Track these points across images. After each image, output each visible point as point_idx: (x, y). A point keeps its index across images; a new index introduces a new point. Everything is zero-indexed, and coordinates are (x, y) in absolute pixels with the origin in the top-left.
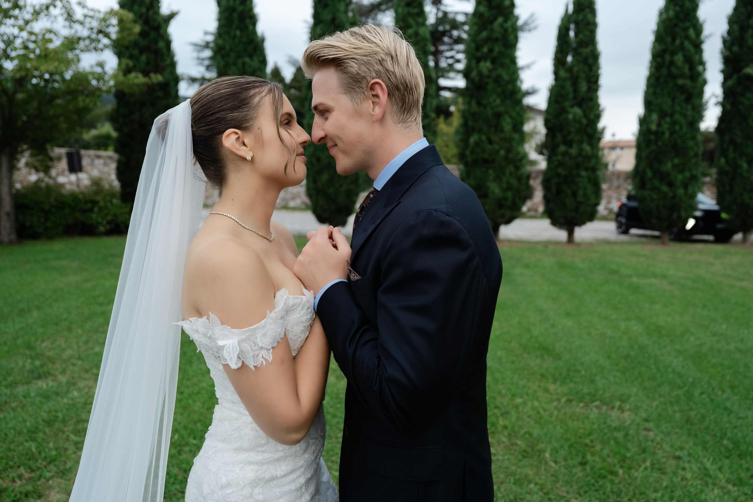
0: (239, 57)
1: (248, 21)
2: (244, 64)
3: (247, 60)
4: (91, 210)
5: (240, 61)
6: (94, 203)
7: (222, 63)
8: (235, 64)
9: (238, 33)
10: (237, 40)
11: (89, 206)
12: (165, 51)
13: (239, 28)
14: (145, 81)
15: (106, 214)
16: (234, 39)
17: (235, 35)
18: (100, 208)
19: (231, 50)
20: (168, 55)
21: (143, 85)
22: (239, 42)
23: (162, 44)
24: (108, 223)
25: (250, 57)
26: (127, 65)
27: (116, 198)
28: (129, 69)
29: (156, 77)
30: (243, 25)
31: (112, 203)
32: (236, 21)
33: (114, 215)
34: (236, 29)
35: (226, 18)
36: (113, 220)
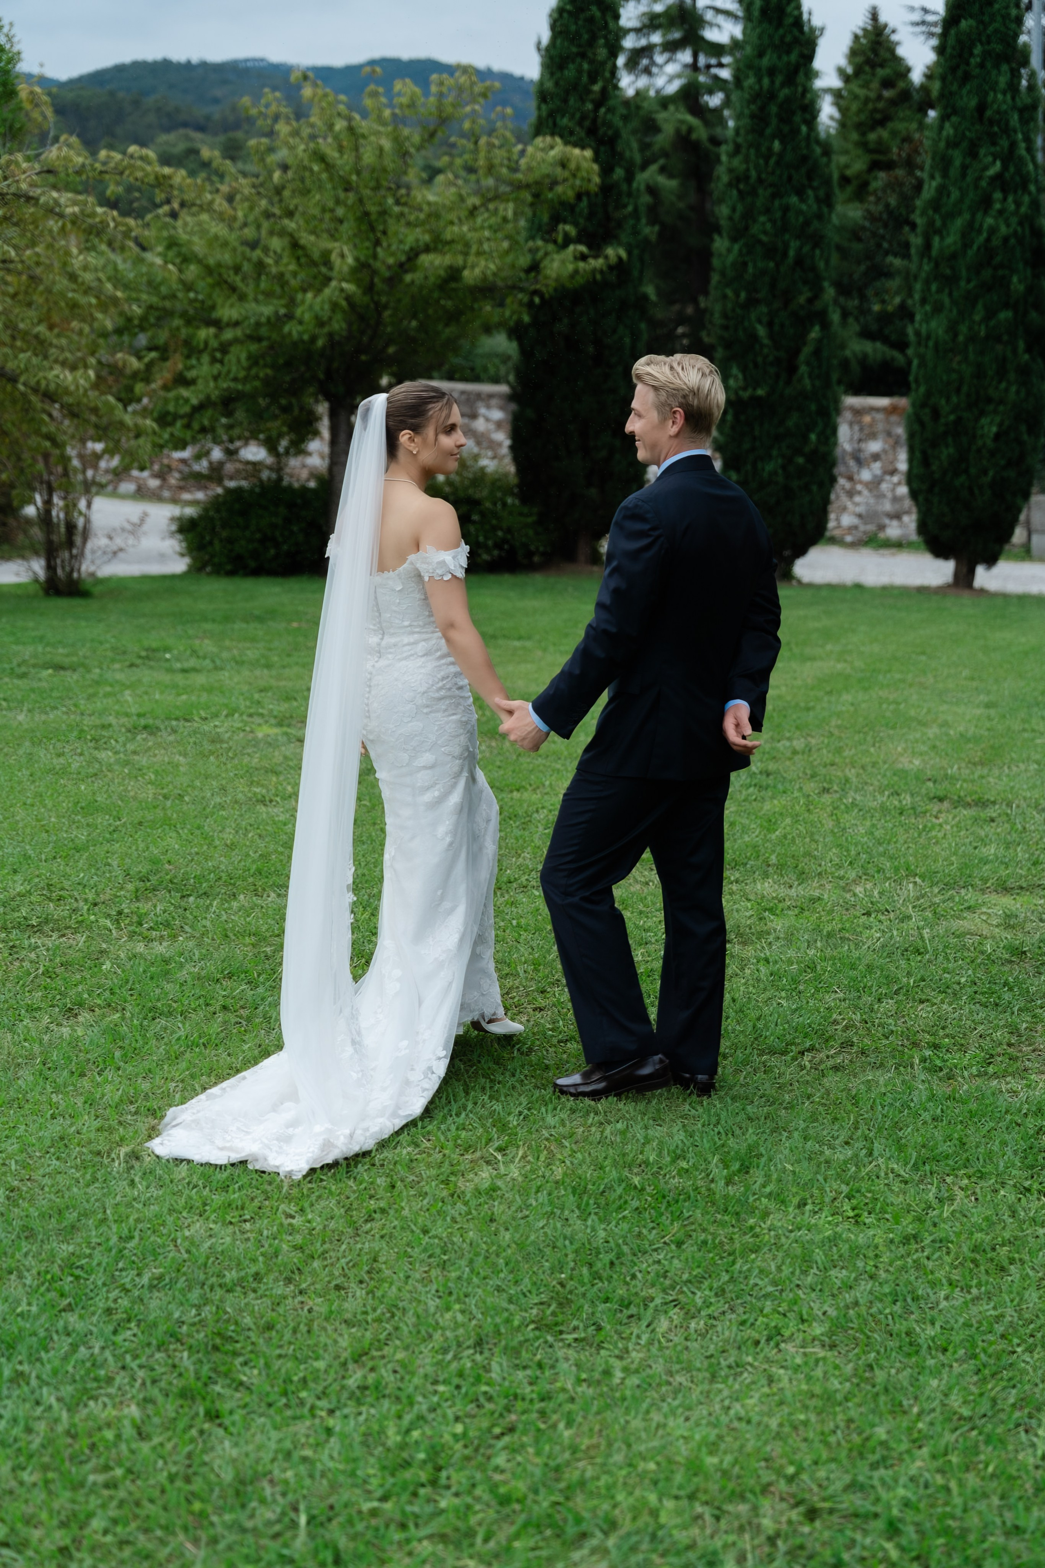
0: (774, 196)
1: (797, 118)
2: (786, 209)
3: (794, 200)
5: (777, 203)
7: (740, 208)
8: (768, 211)
9: (777, 145)
10: (772, 161)
12: (624, 187)
13: (779, 134)
14: (597, 263)
15: (494, 528)
16: (767, 159)
17: (770, 149)
18: (483, 514)
19: (760, 181)
20: (630, 195)
21: (594, 271)
22: (778, 163)
23: (619, 173)
24: (497, 546)
25: (800, 193)
26: (566, 235)
27: (512, 494)
28: (568, 241)
29: (614, 252)
30: (786, 129)
31: (504, 504)
32: (774, 121)
33: (509, 531)
34: (774, 137)
35: (753, 116)
36: (504, 541)
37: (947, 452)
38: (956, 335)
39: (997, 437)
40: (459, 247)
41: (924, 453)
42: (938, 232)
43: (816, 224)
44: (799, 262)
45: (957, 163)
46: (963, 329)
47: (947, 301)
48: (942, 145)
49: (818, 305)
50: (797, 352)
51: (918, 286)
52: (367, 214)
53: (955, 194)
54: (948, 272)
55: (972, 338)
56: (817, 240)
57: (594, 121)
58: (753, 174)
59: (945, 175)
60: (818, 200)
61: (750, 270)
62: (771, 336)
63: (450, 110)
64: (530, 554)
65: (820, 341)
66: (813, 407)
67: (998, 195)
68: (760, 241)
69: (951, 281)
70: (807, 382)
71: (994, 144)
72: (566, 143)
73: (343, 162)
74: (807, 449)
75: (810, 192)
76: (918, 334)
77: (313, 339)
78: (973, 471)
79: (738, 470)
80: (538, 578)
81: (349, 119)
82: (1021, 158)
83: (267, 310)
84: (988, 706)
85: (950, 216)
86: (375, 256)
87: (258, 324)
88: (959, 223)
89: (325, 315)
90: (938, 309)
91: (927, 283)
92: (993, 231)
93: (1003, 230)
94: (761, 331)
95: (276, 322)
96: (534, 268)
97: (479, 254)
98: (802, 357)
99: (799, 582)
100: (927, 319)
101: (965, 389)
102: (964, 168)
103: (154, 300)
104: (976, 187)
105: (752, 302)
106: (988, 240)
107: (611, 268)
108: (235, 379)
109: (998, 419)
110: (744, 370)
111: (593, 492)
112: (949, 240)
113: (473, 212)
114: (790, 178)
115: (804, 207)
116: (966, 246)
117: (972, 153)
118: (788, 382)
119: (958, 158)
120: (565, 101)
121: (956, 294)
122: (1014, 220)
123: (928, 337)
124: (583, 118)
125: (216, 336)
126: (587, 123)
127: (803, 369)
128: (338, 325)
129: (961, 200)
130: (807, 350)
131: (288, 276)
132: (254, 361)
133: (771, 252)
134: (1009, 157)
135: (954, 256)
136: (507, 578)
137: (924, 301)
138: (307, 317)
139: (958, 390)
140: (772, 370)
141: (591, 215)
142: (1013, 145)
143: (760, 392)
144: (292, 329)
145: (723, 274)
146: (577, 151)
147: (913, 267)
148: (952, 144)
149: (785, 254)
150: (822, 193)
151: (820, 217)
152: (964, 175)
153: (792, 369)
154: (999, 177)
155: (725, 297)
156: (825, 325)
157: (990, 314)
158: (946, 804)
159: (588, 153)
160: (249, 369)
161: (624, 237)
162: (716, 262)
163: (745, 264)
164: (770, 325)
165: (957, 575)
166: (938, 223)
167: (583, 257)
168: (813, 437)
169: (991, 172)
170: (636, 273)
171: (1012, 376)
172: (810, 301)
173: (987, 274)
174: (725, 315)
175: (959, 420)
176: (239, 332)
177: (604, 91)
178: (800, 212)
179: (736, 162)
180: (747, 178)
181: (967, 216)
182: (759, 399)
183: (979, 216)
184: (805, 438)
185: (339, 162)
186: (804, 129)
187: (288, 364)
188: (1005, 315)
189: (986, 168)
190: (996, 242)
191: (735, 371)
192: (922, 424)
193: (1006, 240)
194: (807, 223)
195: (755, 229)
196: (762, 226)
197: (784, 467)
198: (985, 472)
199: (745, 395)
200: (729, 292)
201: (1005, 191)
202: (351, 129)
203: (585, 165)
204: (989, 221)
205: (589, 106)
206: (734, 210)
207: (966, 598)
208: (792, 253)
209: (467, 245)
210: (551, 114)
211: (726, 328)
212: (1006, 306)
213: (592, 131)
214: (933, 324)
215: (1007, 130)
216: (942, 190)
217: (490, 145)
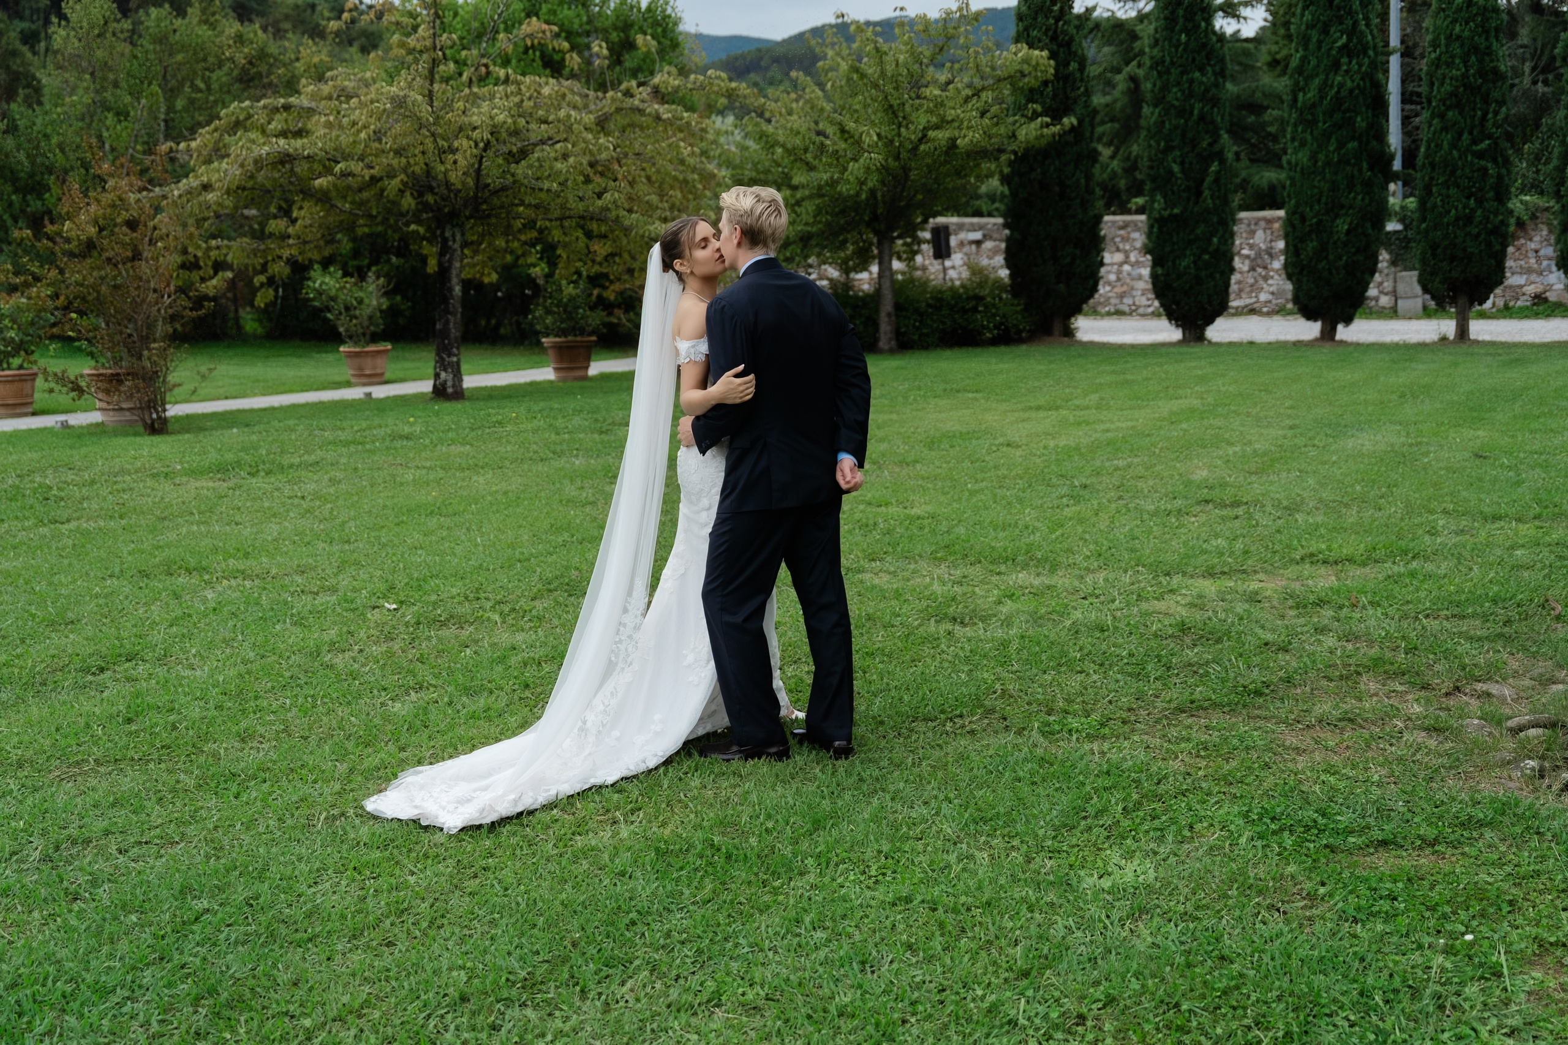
0: (1182, 73)
1: (1198, 17)
2: (1191, 82)
3: (1197, 74)
4: (975, 310)
5: (1184, 78)
6: (979, 299)
7: (1158, 83)
8: (1178, 84)
9: (1184, 37)
10: (1181, 49)
11: (972, 303)
12: (1078, 75)
13: (1185, 30)
14: (1056, 129)
15: (994, 315)
16: (1177, 47)
17: (1179, 40)
18: (986, 307)
19: (1173, 63)
20: (1082, 80)
21: (1054, 135)
22: (1185, 50)
23: (1074, 66)
24: (996, 327)
25: (1201, 69)
26: (1034, 111)
27: (1007, 291)
28: (1035, 115)
29: (1069, 121)
30: (1190, 26)
31: (1001, 299)
32: (1181, 21)
33: (1004, 316)
34: (1181, 32)
35: (1166, 18)
36: (1002, 324)
37: (1312, 245)
38: (1316, 162)
39: (1348, 232)
40: (956, 124)
41: (1295, 246)
42: (1302, 89)
43: (1214, 91)
44: (1202, 118)
45: (1315, 40)
46: (1321, 157)
47: (1309, 137)
48: (1303, 27)
49: (1217, 148)
50: (1203, 181)
51: (1289, 129)
52: (891, 106)
53: (1314, 62)
54: (1310, 117)
55: (1328, 163)
56: (1215, 102)
57: (1055, 31)
58: (1168, 59)
59: (1306, 49)
60: (1215, 74)
61: (1167, 126)
62: (1183, 171)
63: (951, 31)
64: (1019, 332)
65: (1218, 172)
66: (1215, 219)
67: (1344, 60)
68: (1173, 106)
69: (1312, 123)
70: (1209, 201)
71: (1341, 23)
72: (1031, 46)
74: (1211, 249)
75: (1209, 69)
76: (1289, 163)
77: (858, 194)
78: (1331, 257)
79: (1162, 266)
80: (1024, 347)
81: (876, 42)
82: (1361, 32)
83: (826, 176)
84: (1291, 428)
85: (1311, 77)
86: (899, 135)
87: (820, 187)
88: (1317, 81)
89: (862, 177)
90: (1303, 144)
91: (1295, 125)
92: (1341, 85)
93: (1349, 84)
94: (1176, 168)
95: (833, 183)
96: (1014, 136)
97: (968, 128)
98: (1206, 185)
99: (1210, 342)
100: (1296, 151)
101: (1324, 200)
102: (1320, 42)
103: (754, 174)
104: (1329, 56)
105: (1169, 149)
106: (1338, 92)
107: (1065, 133)
108: (806, 224)
109: (1348, 219)
110: (1165, 197)
111: (1062, 287)
112: (1309, 95)
113: (967, 99)
114: (1194, 60)
115: (1204, 79)
116: (1322, 98)
117: (1325, 31)
118: (1196, 203)
119: (1314, 35)
120: (1035, 19)
121: (1315, 132)
122: (1357, 77)
123: (1297, 165)
124: (1047, 30)
125: (793, 196)
126: (1050, 33)
127: (1207, 193)
128: (873, 182)
129: (1318, 66)
130: (1209, 180)
131: (841, 153)
132: (819, 211)
133: (1181, 113)
134: (1353, 32)
135: (1313, 106)
136: (1003, 349)
137: (1293, 139)
138: (851, 179)
139: (1319, 201)
140: (1185, 195)
141: (1055, 95)
142: (1356, 23)
143: (1176, 211)
144: (843, 188)
145: (1149, 130)
146: (1037, 52)
147: (1286, 115)
148: (1310, 26)
149: (1191, 113)
150: (1217, 69)
151: (1216, 85)
152: (1319, 48)
153: (1199, 193)
154: (1345, 46)
155: (1150, 146)
156: (1222, 161)
157: (1341, 145)
158: (1211, 506)
159: (1045, 53)
160: (815, 217)
161: (1079, 109)
162: (1143, 122)
163: (1163, 122)
164: (1182, 163)
165: (1322, 332)
166: (1302, 83)
167: (1047, 125)
168: (1215, 240)
169: (1339, 44)
170: (1088, 134)
171: (1359, 188)
172: (1211, 145)
173: (1337, 117)
174: (1151, 160)
175: (1320, 221)
176: (807, 193)
177: (1062, 9)
178: (1202, 83)
179: (1155, 51)
180: (1164, 62)
181: (1322, 77)
182: (1176, 215)
183: (1331, 76)
184: (1210, 241)
185: (870, 71)
186: (1203, 24)
187: (843, 212)
188: (1352, 145)
189: (1335, 41)
190: (1343, 94)
191: (1159, 197)
192: (1293, 226)
193: (1351, 91)
194: (1207, 90)
195: (1170, 97)
196: (1174, 95)
197: (1195, 262)
198: (1340, 258)
199: (1166, 213)
200: (1152, 142)
201: (1350, 57)
202: (877, 50)
203: (1041, 61)
204: (1339, 78)
205: (1052, 21)
206: (1154, 85)
207: (1327, 348)
208: (1196, 112)
209: (962, 122)
210: (1026, 29)
211: (1151, 168)
212: (1353, 138)
213: (1054, 38)
214: (1300, 155)
215: (1350, 13)
216: (1303, 59)
217: (977, 53)
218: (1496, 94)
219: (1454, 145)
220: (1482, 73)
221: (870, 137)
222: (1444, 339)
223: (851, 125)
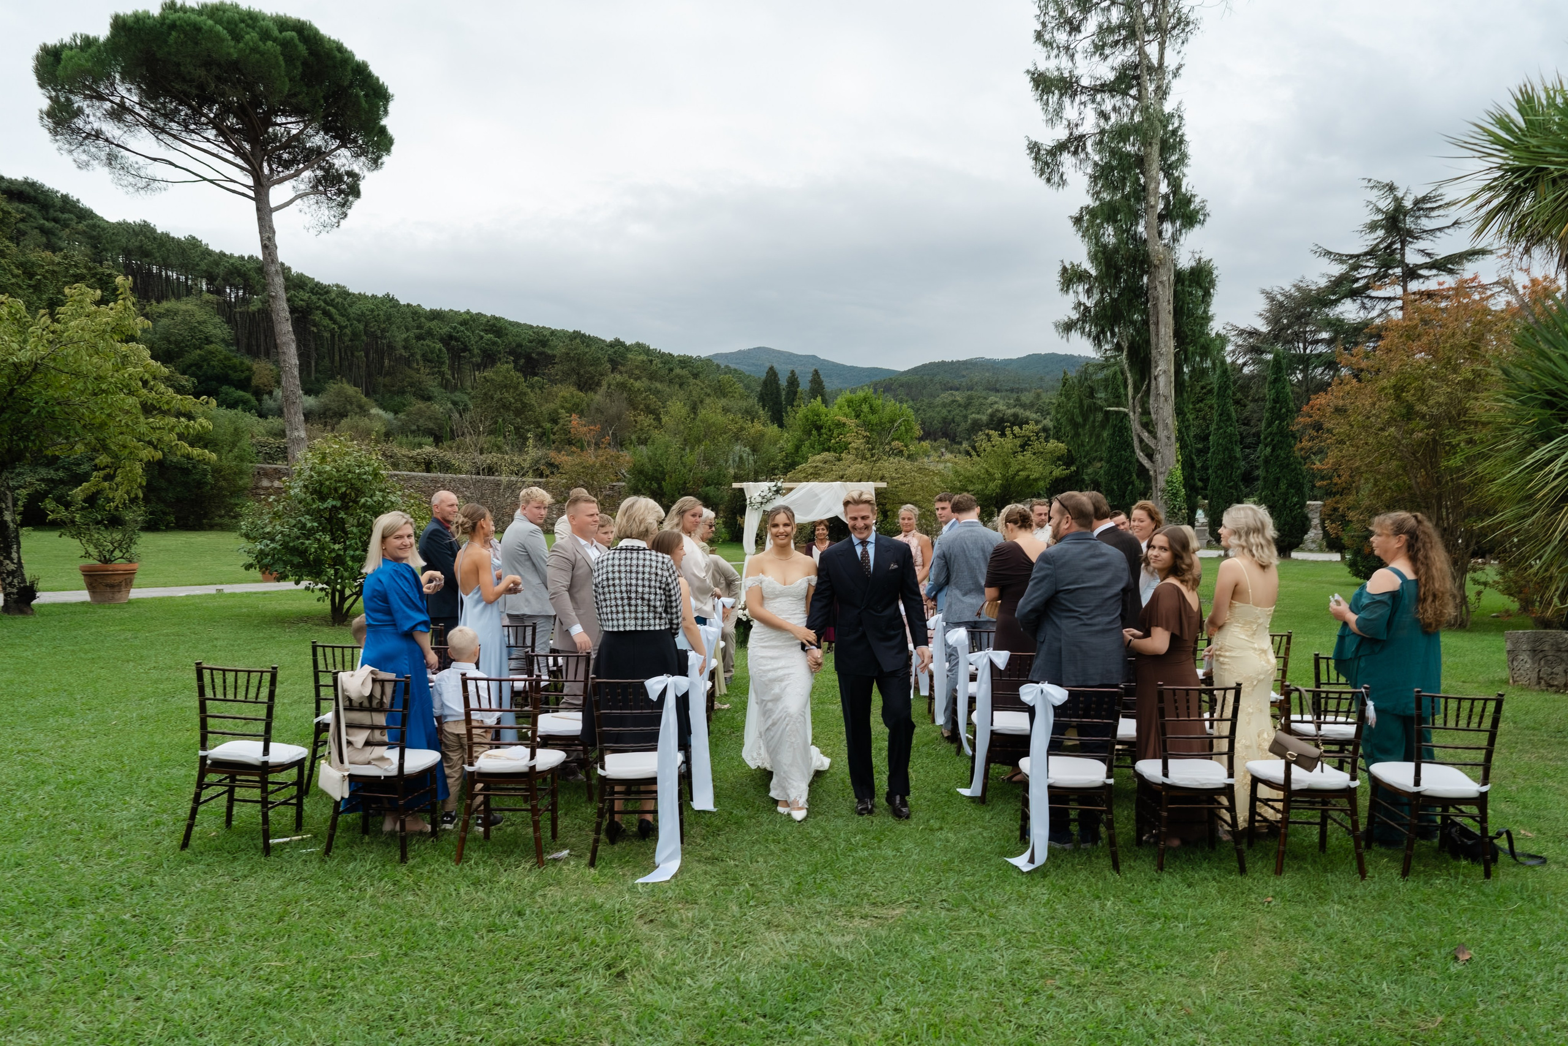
25: (1125, 450)
29: (1073, 468)
44: (1125, 468)
56: (1130, 463)
73: (999, 451)
83: (981, 487)
105: (1112, 480)
128: (998, 490)
133: (1117, 466)
144: (987, 492)
156: (1133, 485)
218: (1236, 465)
219: (1220, 483)
220: (1230, 457)
221: (998, 475)
222: (1220, 556)
223: (990, 470)
